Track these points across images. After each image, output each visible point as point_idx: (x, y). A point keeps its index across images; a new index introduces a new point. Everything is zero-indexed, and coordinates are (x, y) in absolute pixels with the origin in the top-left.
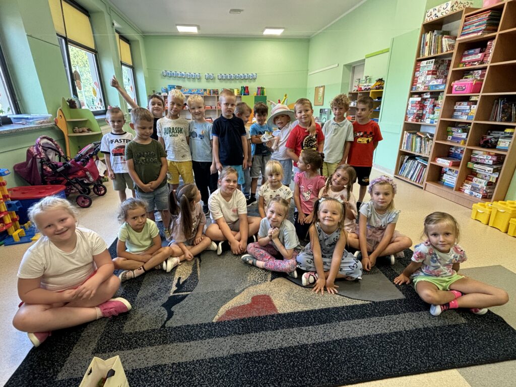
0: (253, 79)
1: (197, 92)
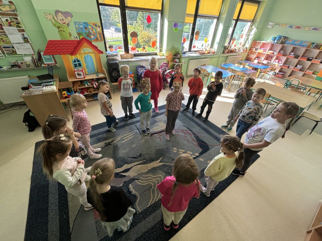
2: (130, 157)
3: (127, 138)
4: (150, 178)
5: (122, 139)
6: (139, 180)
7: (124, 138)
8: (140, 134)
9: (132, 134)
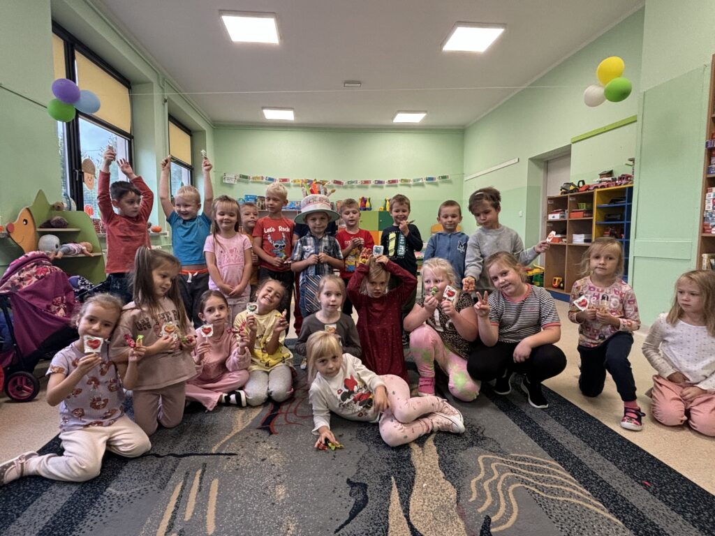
2: (347, 522)
3: (201, 505)
4: (486, 485)
5: (178, 527)
6: (494, 519)
8: (221, 456)
9: (193, 480)
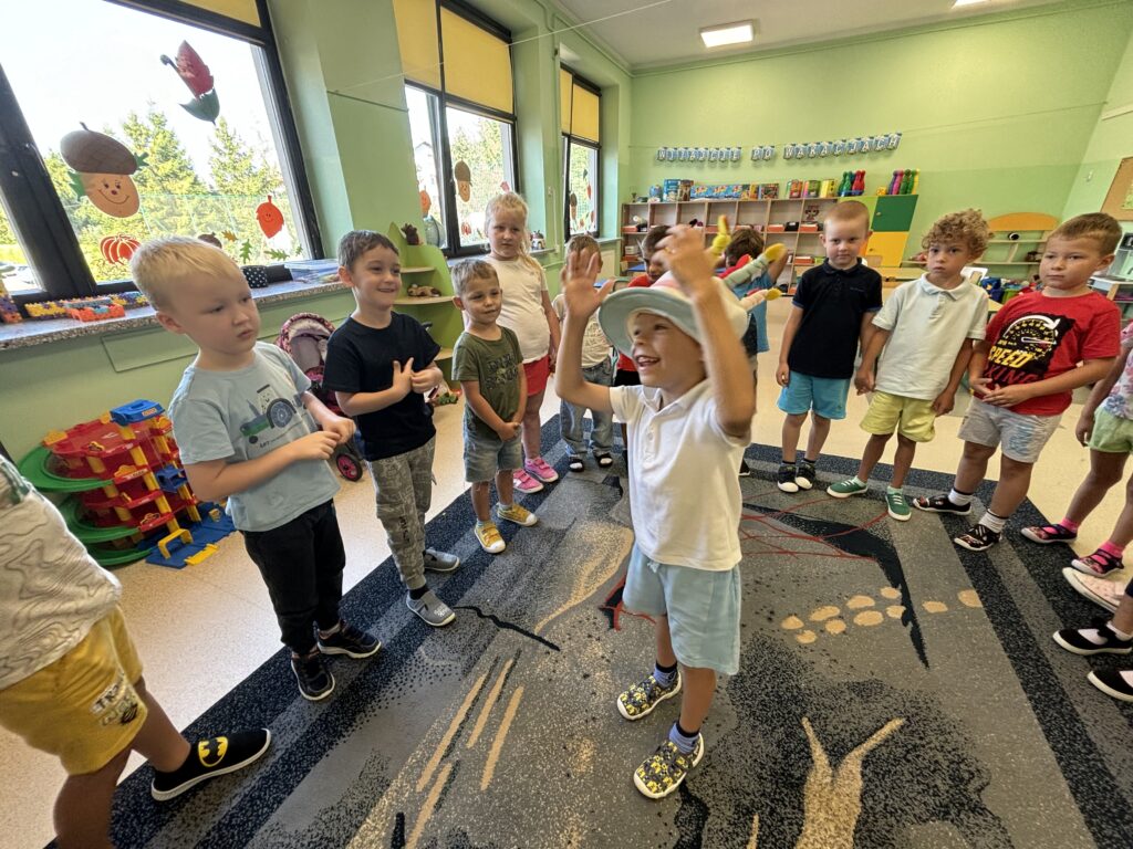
0: (889, 149)
1: (726, 192)
3: (491, 727)
5: (457, 755)
7: (469, 745)
8: (542, 645)
9: (499, 675)
